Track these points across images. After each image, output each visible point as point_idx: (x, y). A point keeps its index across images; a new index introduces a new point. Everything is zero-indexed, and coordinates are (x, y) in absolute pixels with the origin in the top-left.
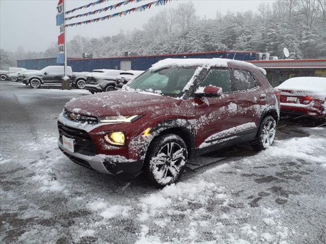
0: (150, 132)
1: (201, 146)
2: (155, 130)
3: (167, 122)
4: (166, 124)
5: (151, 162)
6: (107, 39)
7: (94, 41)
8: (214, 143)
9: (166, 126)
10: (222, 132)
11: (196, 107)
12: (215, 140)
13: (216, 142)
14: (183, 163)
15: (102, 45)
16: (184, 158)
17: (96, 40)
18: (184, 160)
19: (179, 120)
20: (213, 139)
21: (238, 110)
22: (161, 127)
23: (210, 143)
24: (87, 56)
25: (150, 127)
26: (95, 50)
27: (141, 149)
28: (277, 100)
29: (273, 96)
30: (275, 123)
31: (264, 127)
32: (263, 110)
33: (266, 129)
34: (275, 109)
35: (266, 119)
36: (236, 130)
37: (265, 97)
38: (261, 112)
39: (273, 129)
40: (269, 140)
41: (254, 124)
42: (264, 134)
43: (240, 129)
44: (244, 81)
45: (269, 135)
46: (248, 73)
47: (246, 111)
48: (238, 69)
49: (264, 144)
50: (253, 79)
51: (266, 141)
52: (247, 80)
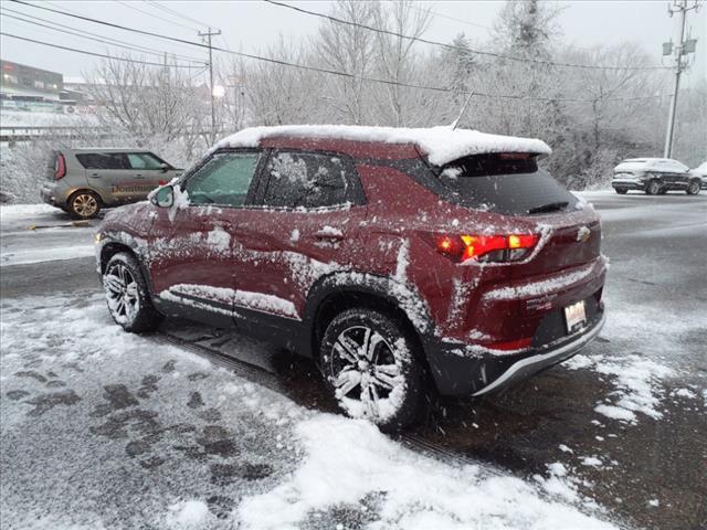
1: (163, 295)
8: (186, 301)
10: (202, 288)
12: (187, 297)
13: (190, 302)
16: (137, 298)
20: (184, 292)
21: (232, 249)
23: (179, 298)
28: (402, 263)
29: (385, 245)
30: (395, 348)
31: (341, 337)
32: (316, 275)
33: (348, 347)
34: (389, 293)
35: (349, 315)
36: (233, 298)
37: (339, 239)
38: (309, 279)
39: (391, 368)
40: (372, 398)
41: (287, 307)
42: (346, 362)
43: (244, 301)
44: (299, 181)
45: (373, 379)
46: (334, 160)
47: (257, 260)
48: (296, 149)
49: (339, 393)
50: (344, 178)
51: (355, 393)
52: (313, 181)
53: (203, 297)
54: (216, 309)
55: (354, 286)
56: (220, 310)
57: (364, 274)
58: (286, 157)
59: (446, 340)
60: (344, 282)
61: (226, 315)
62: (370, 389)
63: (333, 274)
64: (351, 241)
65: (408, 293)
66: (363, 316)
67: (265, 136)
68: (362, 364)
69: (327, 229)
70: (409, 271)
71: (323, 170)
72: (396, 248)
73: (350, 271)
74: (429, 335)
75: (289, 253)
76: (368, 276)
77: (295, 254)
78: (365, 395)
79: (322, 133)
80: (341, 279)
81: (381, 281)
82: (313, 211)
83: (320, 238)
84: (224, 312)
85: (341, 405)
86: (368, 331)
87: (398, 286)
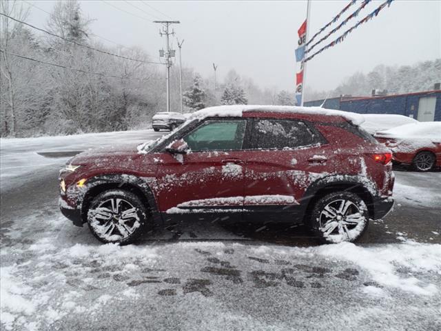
0: (85, 183)
1: (169, 211)
2: (91, 182)
3: (107, 175)
4: (105, 178)
5: (89, 214)
6: (427, 65)
7: (405, 71)
8: (196, 211)
9: (105, 180)
10: (213, 200)
11: (159, 164)
12: (198, 208)
13: (200, 210)
14: (137, 225)
15: (416, 75)
16: (138, 219)
17: (407, 68)
18: (139, 222)
19: (125, 176)
20: (193, 205)
21: (244, 174)
22: (98, 180)
23: (187, 210)
24: (379, 93)
25: (85, 178)
26: (404, 83)
27: (76, 198)
28: (364, 168)
29: (353, 161)
30: (360, 205)
31: (327, 208)
32: (314, 180)
33: (331, 211)
34: (359, 182)
35: (332, 195)
36: (243, 201)
37: (325, 161)
38: (307, 182)
39: (357, 215)
40: (345, 231)
41: (290, 199)
42: (329, 218)
43: (254, 202)
44: (280, 134)
45: (345, 223)
46: (300, 123)
47: (266, 177)
48: (272, 118)
49: (326, 235)
50: (309, 132)
51: (336, 231)
52: (290, 134)
53: (215, 205)
54: (227, 211)
55: (338, 181)
56: (230, 210)
57: (344, 175)
58: (266, 122)
59: (383, 197)
60: (332, 180)
61: (237, 213)
62: (344, 228)
63: (325, 177)
64: (333, 161)
65: (367, 180)
66: (341, 195)
67: (245, 110)
68: (339, 217)
69: (316, 157)
70: (368, 170)
71: (294, 128)
72: (359, 161)
73: (336, 175)
74: (377, 196)
75: (292, 171)
76: (346, 176)
77: (296, 171)
78: (341, 231)
79: (285, 110)
80: (331, 179)
81: (353, 177)
82: (296, 149)
83: (312, 161)
84: (235, 210)
85: (327, 239)
86: (344, 201)
87: (363, 178)
